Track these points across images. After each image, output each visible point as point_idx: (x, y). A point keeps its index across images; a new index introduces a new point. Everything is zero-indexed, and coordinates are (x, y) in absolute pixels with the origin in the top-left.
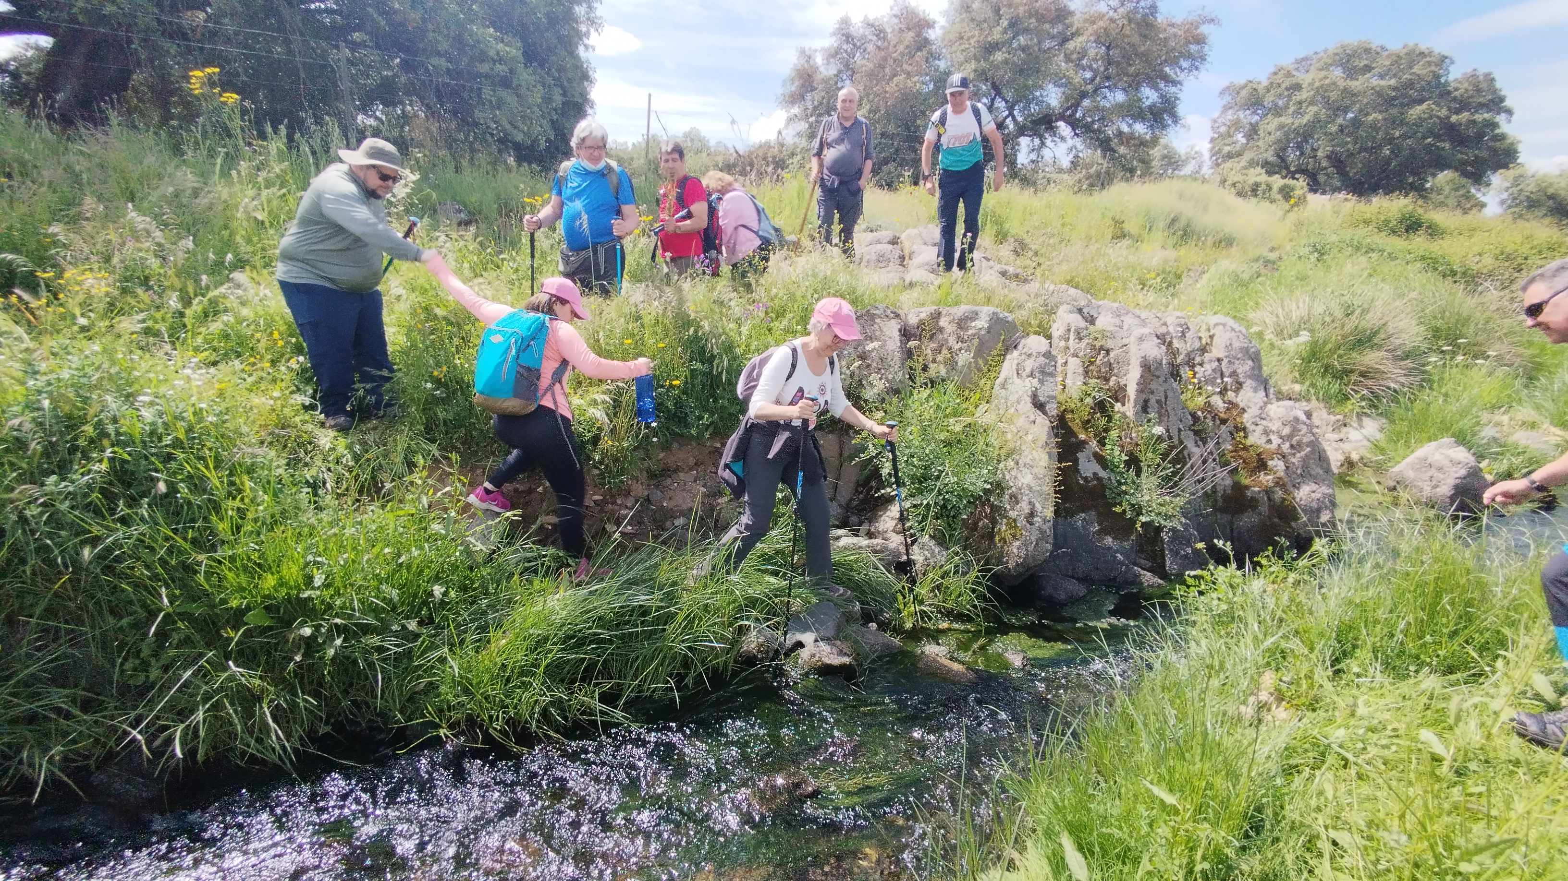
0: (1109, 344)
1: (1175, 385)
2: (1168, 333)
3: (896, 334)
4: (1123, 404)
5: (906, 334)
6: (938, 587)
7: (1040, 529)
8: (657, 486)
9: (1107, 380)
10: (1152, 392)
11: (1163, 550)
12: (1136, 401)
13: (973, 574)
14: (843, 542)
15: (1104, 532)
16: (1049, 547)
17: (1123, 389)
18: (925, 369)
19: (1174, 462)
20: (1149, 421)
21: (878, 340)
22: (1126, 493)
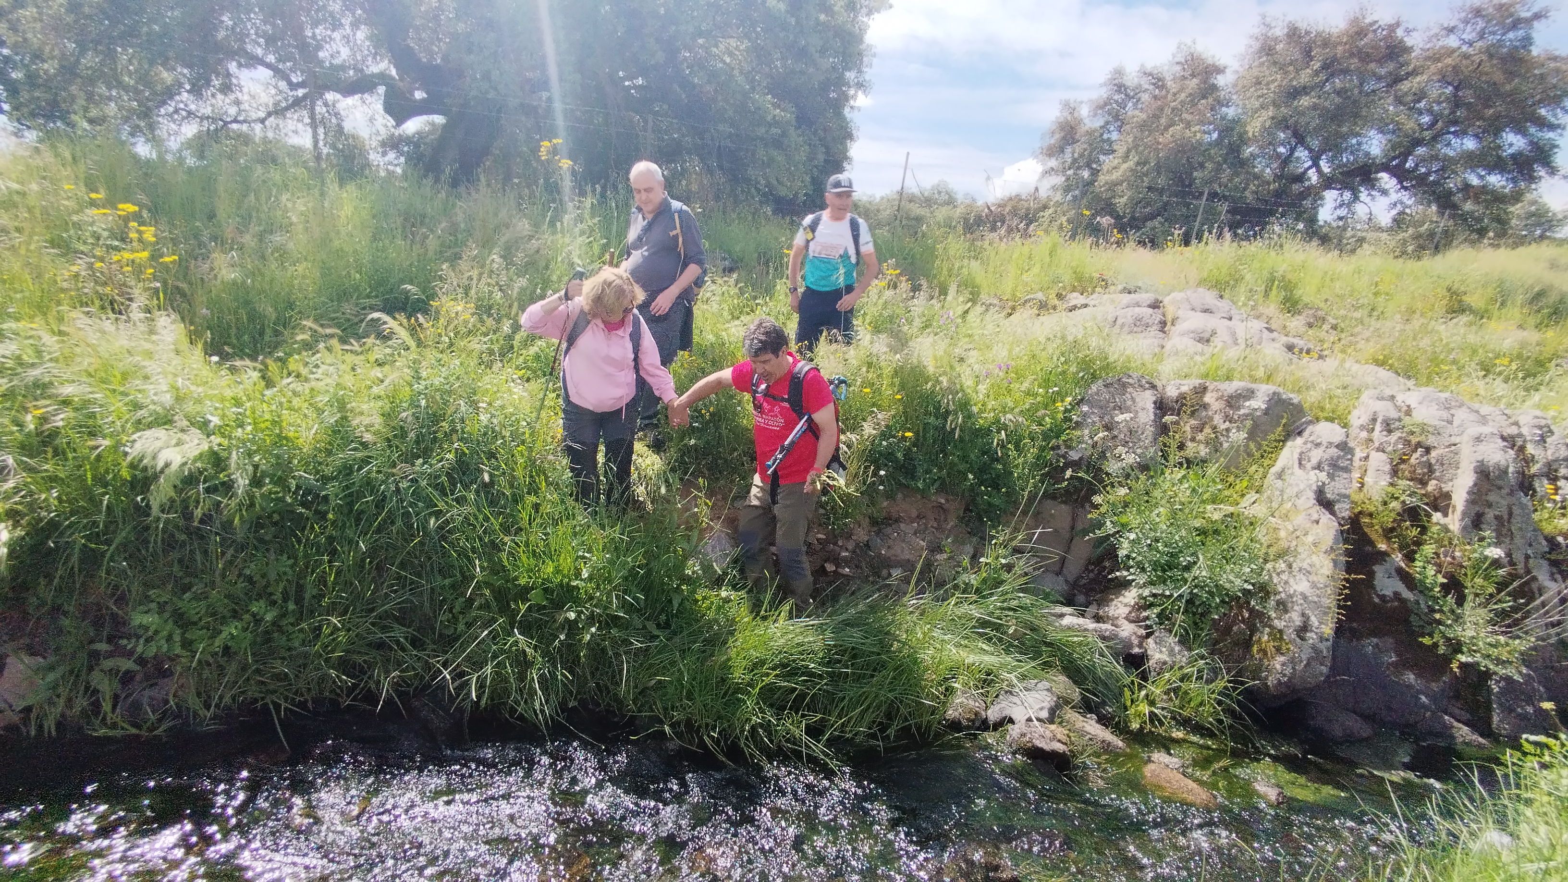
0: (1431, 440)
1: (1525, 500)
2: (1520, 435)
3: (1150, 407)
4: (1446, 515)
5: (1162, 407)
6: (1176, 690)
7: (1313, 647)
8: (878, 533)
9: (1424, 483)
10: (1490, 505)
11: (1489, 703)
12: (1464, 514)
13: (1220, 684)
14: (1067, 621)
15: (1403, 665)
16: (1324, 669)
17: (1447, 496)
18: (1181, 447)
19: (1515, 595)
20: (1482, 539)
21: (1128, 410)
22: (1439, 622)
